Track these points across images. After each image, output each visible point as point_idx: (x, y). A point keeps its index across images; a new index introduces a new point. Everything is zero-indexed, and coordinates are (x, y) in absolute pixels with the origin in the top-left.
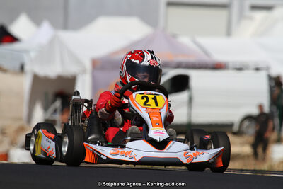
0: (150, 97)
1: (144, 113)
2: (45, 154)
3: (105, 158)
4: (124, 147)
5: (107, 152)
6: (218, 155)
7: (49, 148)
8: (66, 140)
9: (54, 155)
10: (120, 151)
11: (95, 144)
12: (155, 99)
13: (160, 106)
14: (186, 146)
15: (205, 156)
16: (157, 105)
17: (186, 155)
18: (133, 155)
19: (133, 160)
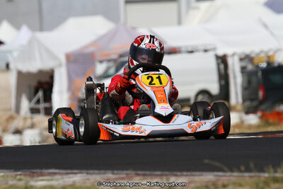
0: (154, 77)
1: (150, 92)
2: (66, 136)
3: (118, 135)
4: (134, 123)
5: (119, 129)
6: (219, 123)
7: (68, 130)
8: (82, 122)
9: (73, 136)
10: (131, 127)
11: (109, 123)
12: (159, 78)
13: (164, 84)
14: (190, 118)
15: (207, 125)
16: (161, 83)
17: (190, 126)
18: (142, 129)
19: (143, 134)
